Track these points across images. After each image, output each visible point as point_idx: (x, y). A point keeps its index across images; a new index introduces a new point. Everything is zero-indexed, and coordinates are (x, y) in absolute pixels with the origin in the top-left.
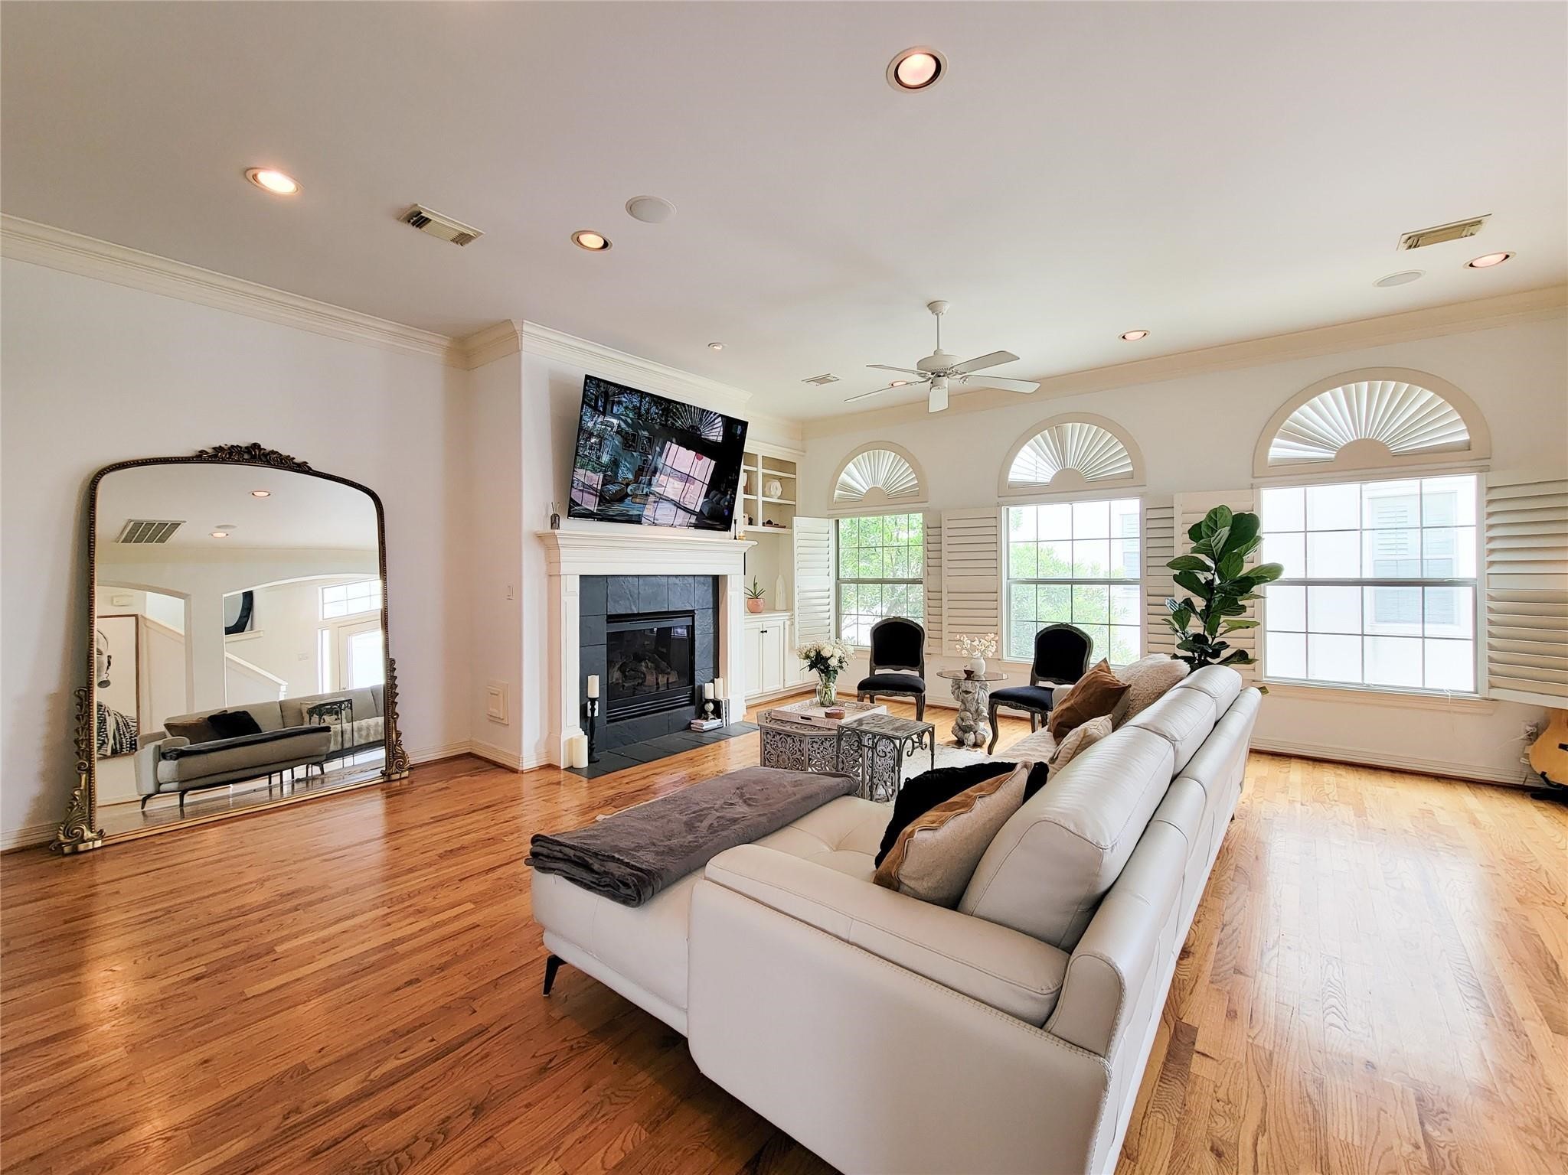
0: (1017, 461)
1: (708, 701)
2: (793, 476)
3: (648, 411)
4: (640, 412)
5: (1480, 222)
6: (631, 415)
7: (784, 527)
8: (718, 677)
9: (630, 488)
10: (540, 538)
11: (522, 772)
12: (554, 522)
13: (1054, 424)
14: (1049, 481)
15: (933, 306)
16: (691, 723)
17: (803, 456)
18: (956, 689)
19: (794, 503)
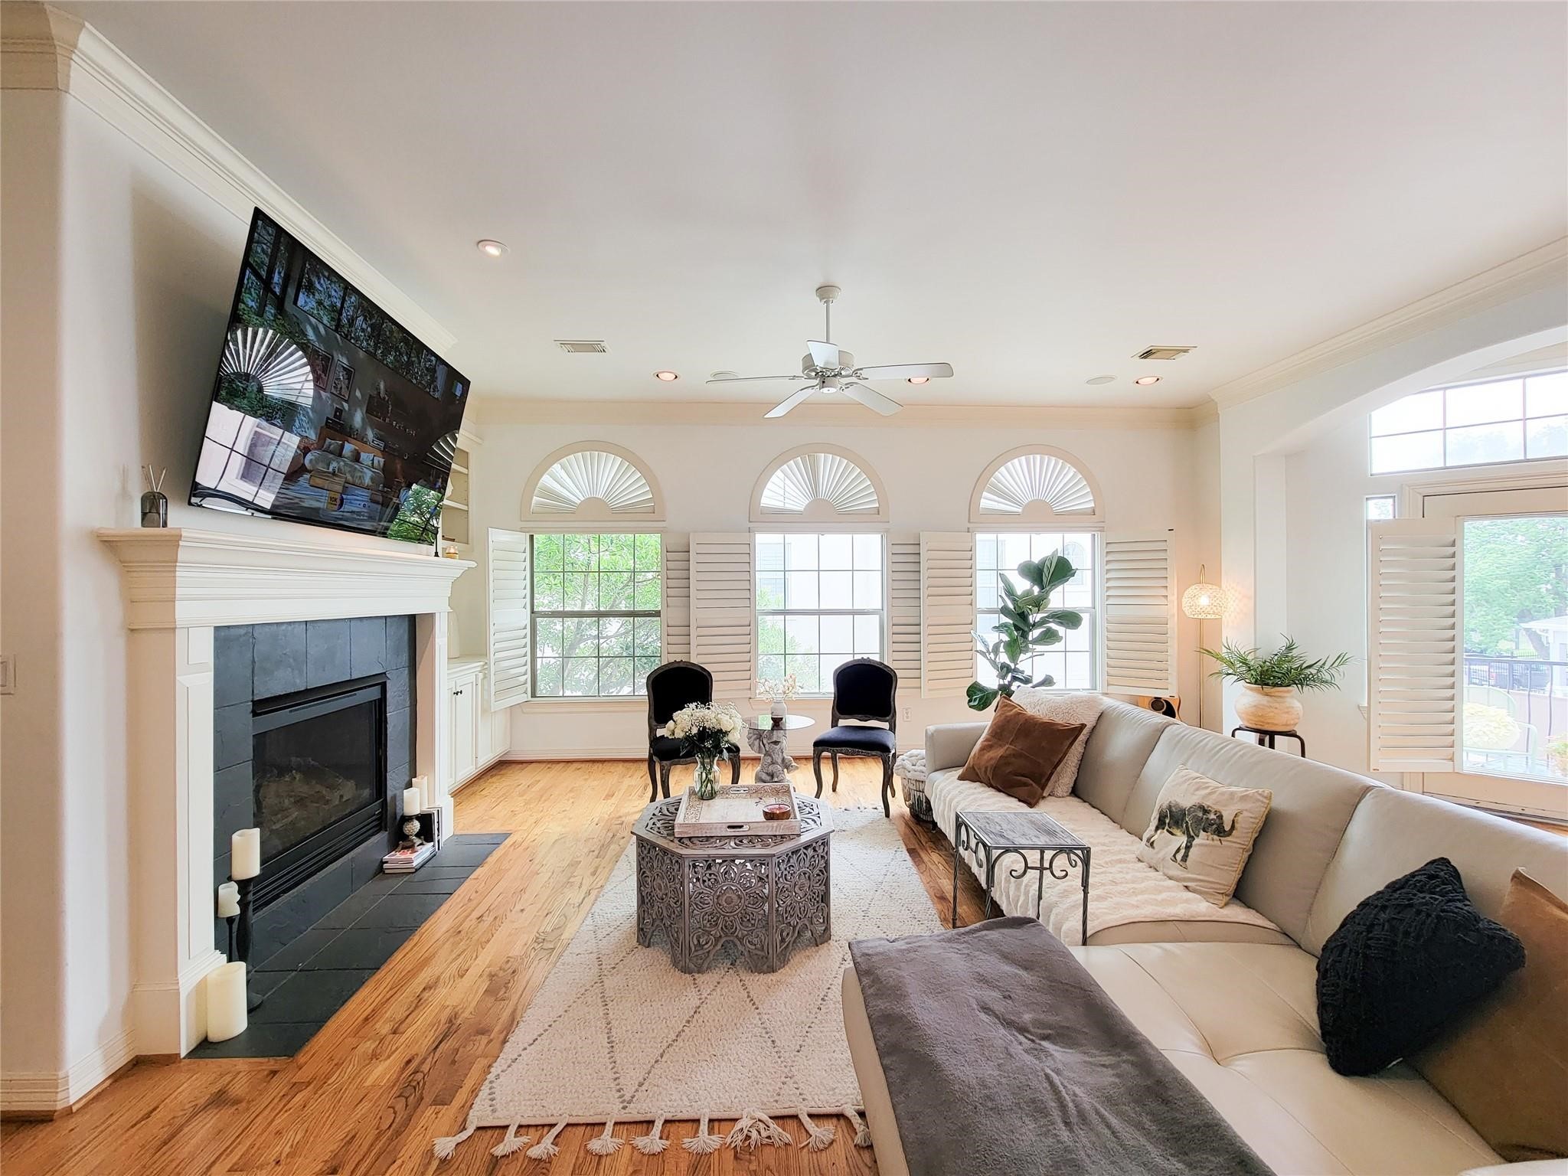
0: (769, 485)
1: (410, 819)
2: (464, 470)
3: (352, 322)
4: (339, 320)
5: (1186, 351)
6: (325, 320)
7: (453, 540)
8: (415, 777)
9: (309, 456)
10: (110, 545)
11: (69, 1112)
12: (152, 507)
13: (808, 452)
14: (802, 509)
15: (825, 292)
16: (383, 863)
17: (480, 444)
18: (755, 739)
19: (465, 508)
